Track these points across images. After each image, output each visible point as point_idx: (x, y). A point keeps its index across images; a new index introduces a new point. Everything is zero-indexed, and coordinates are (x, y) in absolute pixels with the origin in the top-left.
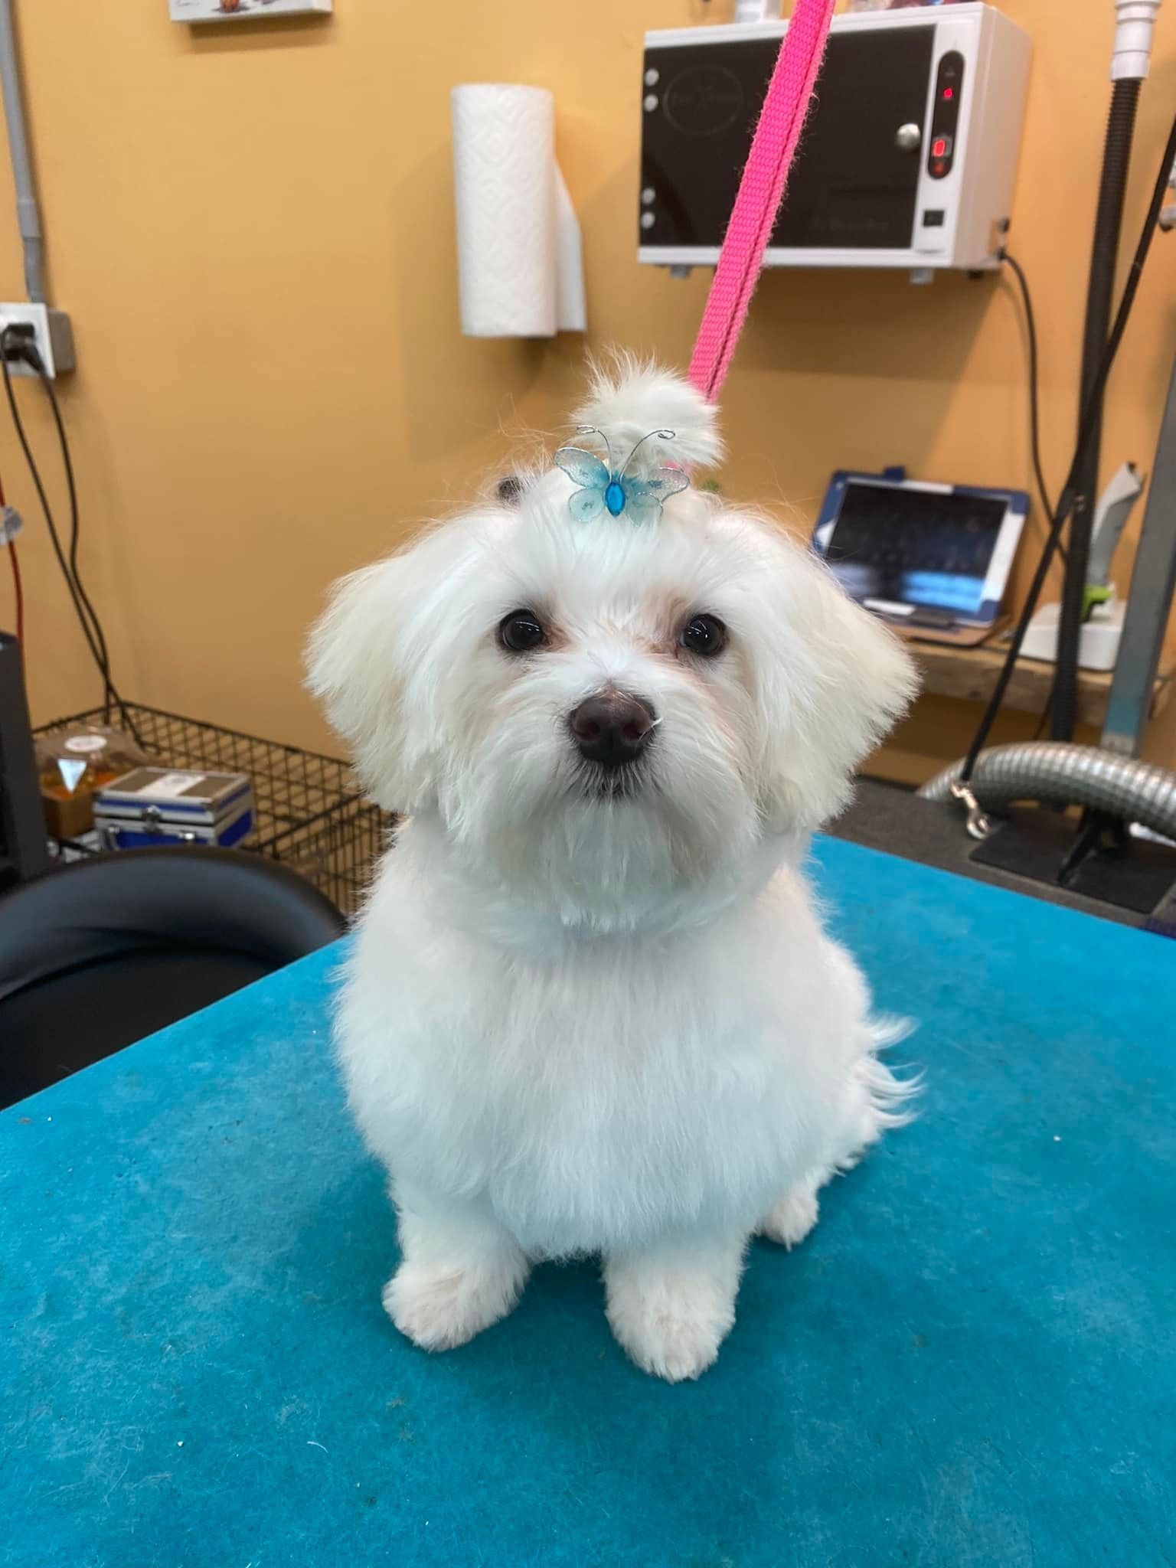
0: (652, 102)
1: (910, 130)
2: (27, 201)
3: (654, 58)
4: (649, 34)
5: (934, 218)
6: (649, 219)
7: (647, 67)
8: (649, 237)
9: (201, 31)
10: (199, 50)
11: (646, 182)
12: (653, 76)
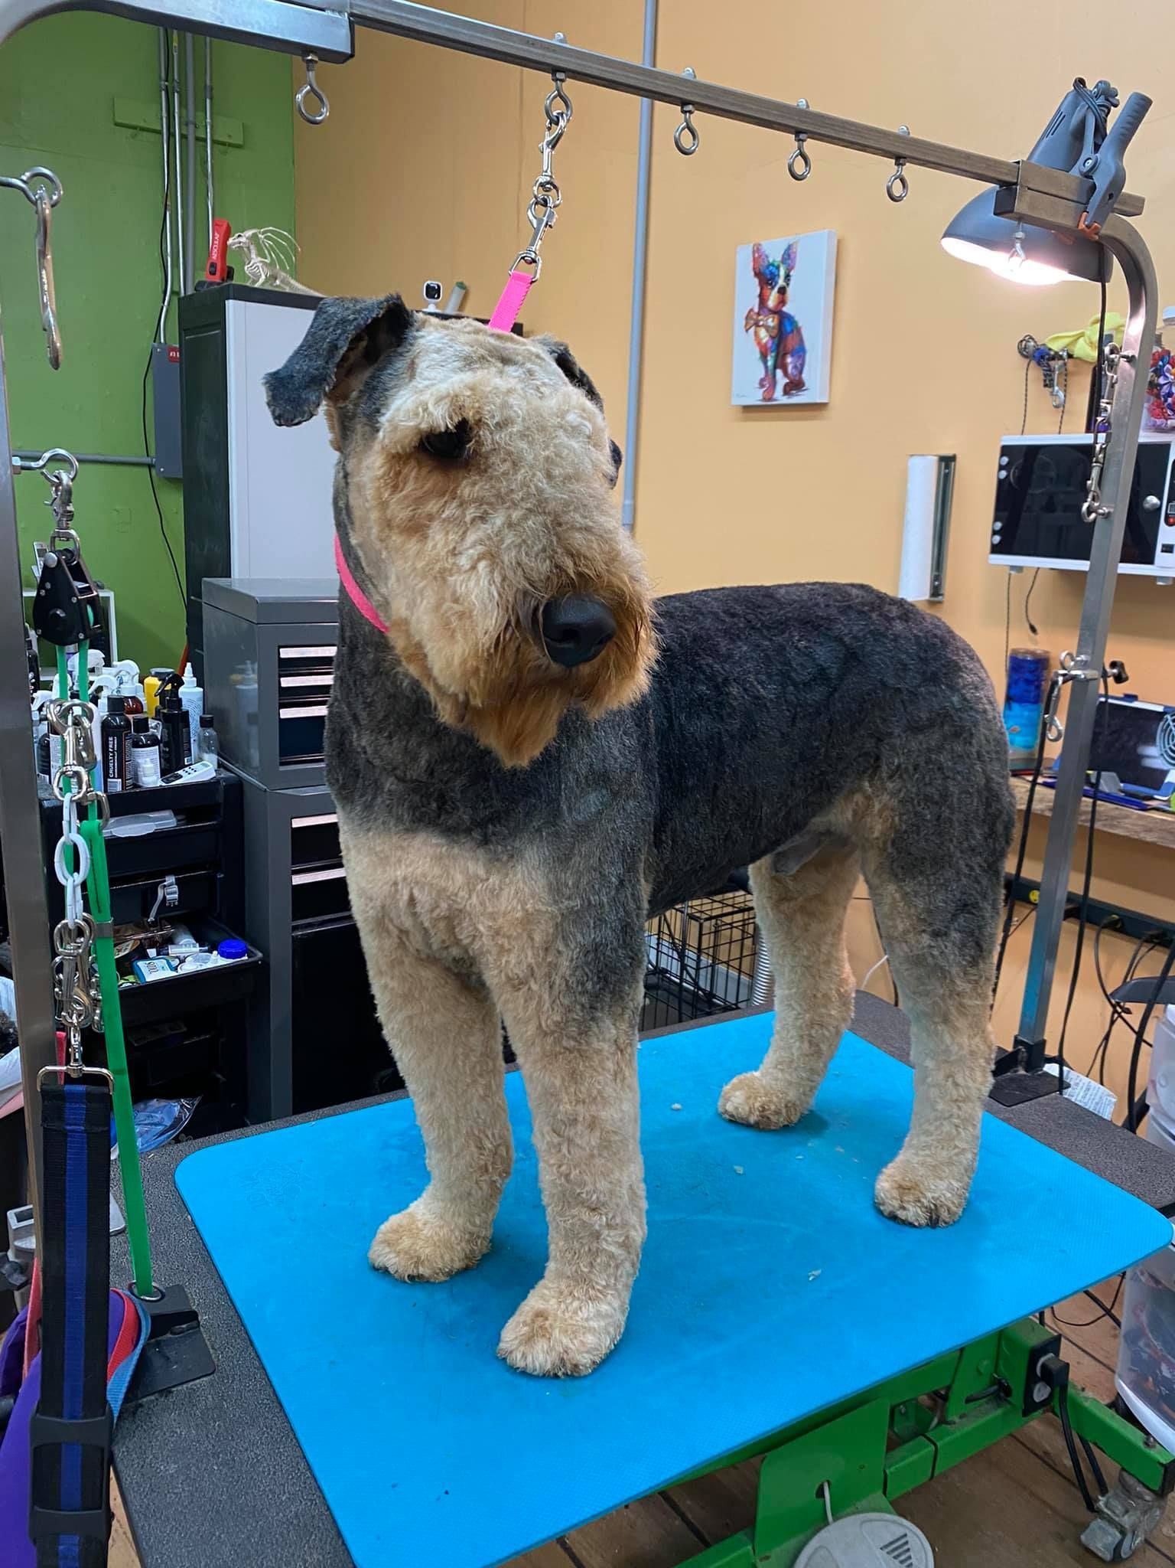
0: (1004, 474)
1: (1152, 500)
2: (628, 502)
3: (1006, 450)
4: (1005, 437)
5: (1168, 549)
6: (997, 539)
7: (1002, 455)
8: (996, 549)
9: (747, 409)
10: (746, 420)
11: (996, 519)
12: (1005, 460)
